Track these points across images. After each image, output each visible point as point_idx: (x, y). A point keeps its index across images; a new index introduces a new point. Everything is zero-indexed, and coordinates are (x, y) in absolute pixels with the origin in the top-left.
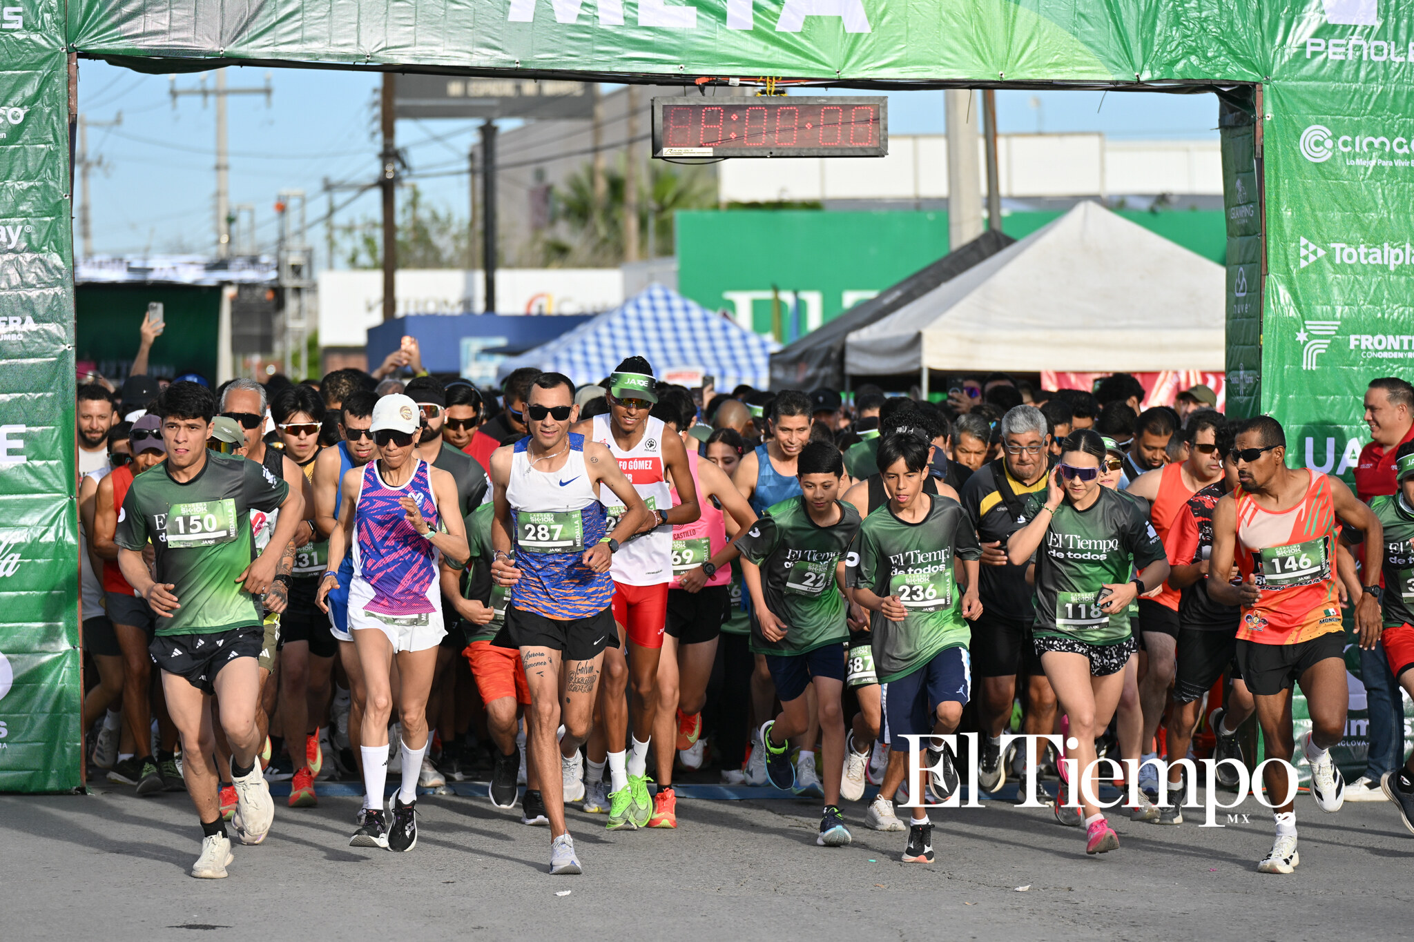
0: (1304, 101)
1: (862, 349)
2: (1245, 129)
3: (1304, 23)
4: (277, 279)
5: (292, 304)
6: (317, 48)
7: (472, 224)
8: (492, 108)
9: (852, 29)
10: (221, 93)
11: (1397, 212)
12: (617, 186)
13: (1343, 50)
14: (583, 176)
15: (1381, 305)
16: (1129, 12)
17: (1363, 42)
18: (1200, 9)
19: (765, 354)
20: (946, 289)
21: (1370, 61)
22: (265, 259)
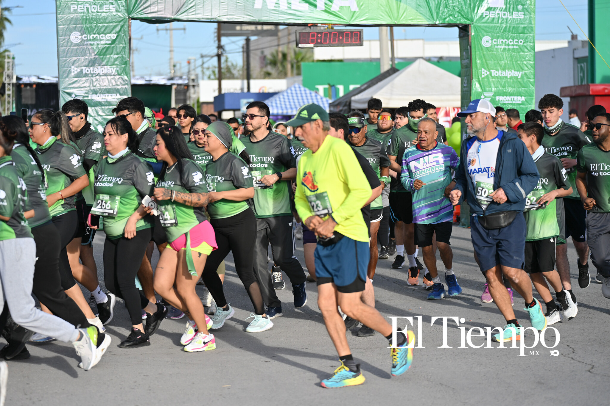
0: (483, 29)
1: (356, 102)
2: (466, 38)
3: (483, 7)
4: (188, 83)
5: (192, 90)
6: (200, 16)
7: (243, 67)
8: (249, 33)
9: (353, 10)
10: (171, 30)
11: (510, 61)
12: (284, 56)
13: (494, 14)
14: (275, 53)
15: (505, 88)
16: (432, 4)
17: (500, 12)
18: (453, 3)
19: (328, 103)
20: (380, 84)
21: (502, 18)
22: (184, 77)
